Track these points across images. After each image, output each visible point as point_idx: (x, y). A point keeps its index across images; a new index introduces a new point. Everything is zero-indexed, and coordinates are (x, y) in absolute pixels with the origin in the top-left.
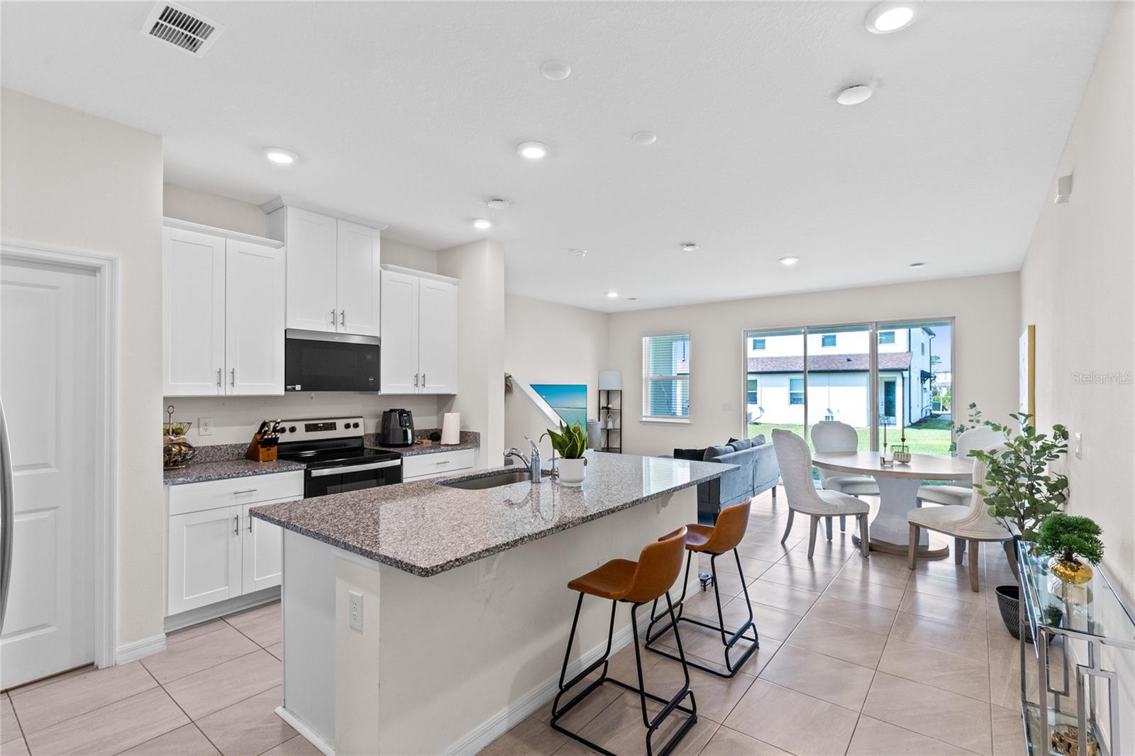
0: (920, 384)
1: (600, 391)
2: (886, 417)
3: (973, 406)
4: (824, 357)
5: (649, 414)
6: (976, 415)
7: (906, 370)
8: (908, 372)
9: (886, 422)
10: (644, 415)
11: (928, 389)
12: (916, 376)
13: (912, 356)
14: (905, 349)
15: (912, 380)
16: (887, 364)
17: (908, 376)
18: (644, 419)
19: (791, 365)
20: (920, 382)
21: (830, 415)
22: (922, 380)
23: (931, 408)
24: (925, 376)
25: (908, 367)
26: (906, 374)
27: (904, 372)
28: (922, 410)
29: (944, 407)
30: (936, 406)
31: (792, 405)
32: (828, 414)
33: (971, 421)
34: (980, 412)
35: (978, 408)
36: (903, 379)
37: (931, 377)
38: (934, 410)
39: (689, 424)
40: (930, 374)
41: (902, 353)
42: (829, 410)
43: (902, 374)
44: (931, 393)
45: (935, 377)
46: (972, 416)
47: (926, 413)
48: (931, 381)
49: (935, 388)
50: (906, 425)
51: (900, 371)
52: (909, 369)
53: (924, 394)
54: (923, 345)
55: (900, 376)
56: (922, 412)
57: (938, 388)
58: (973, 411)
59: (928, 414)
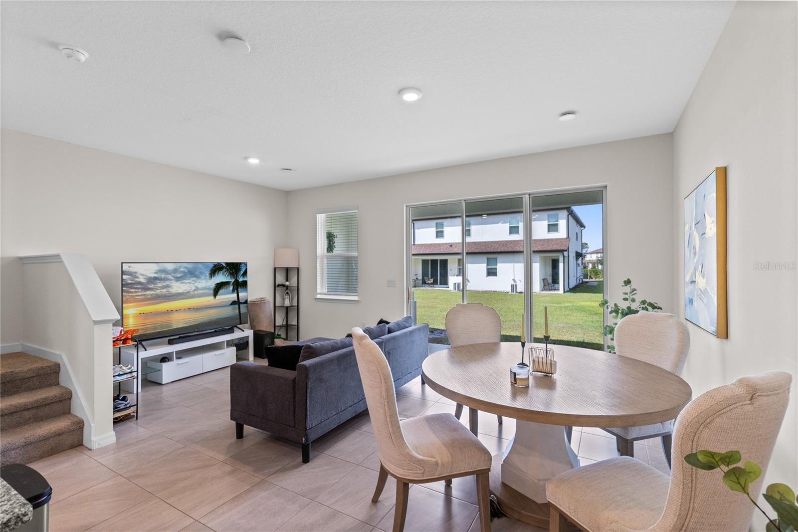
0: (575, 261)
1: (275, 268)
2: (552, 285)
3: (628, 282)
4: (511, 242)
5: (326, 291)
6: (631, 293)
7: (566, 251)
8: (567, 252)
9: (553, 288)
10: (318, 292)
11: (580, 264)
12: (572, 255)
13: (569, 241)
14: (565, 236)
15: (570, 258)
16: (553, 247)
17: (567, 255)
18: (319, 296)
19: (488, 248)
20: (575, 258)
21: (514, 284)
22: (576, 258)
23: (582, 278)
24: (579, 255)
25: (566, 248)
26: (566, 254)
27: (564, 252)
28: (577, 279)
29: (590, 277)
30: (586, 276)
31: (489, 277)
32: (513, 283)
33: (626, 299)
34: (635, 290)
35: (634, 285)
36: (564, 257)
37: (582, 256)
38: (584, 278)
39: (357, 301)
40: (582, 253)
41: (563, 239)
42: (514, 280)
43: (563, 254)
44: (582, 267)
45: (585, 256)
46: (626, 294)
47: (579, 281)
48: (582, 258)
49: (585, 264)
50: (565, 290)
51: (562, 251)
52: (568, 250)
53: (578, 268)
54: (577, 233)
55: (562, 254)
56: (576, 281)
57: (587, 264)
58: (628, 289)
59: (581, 282)
